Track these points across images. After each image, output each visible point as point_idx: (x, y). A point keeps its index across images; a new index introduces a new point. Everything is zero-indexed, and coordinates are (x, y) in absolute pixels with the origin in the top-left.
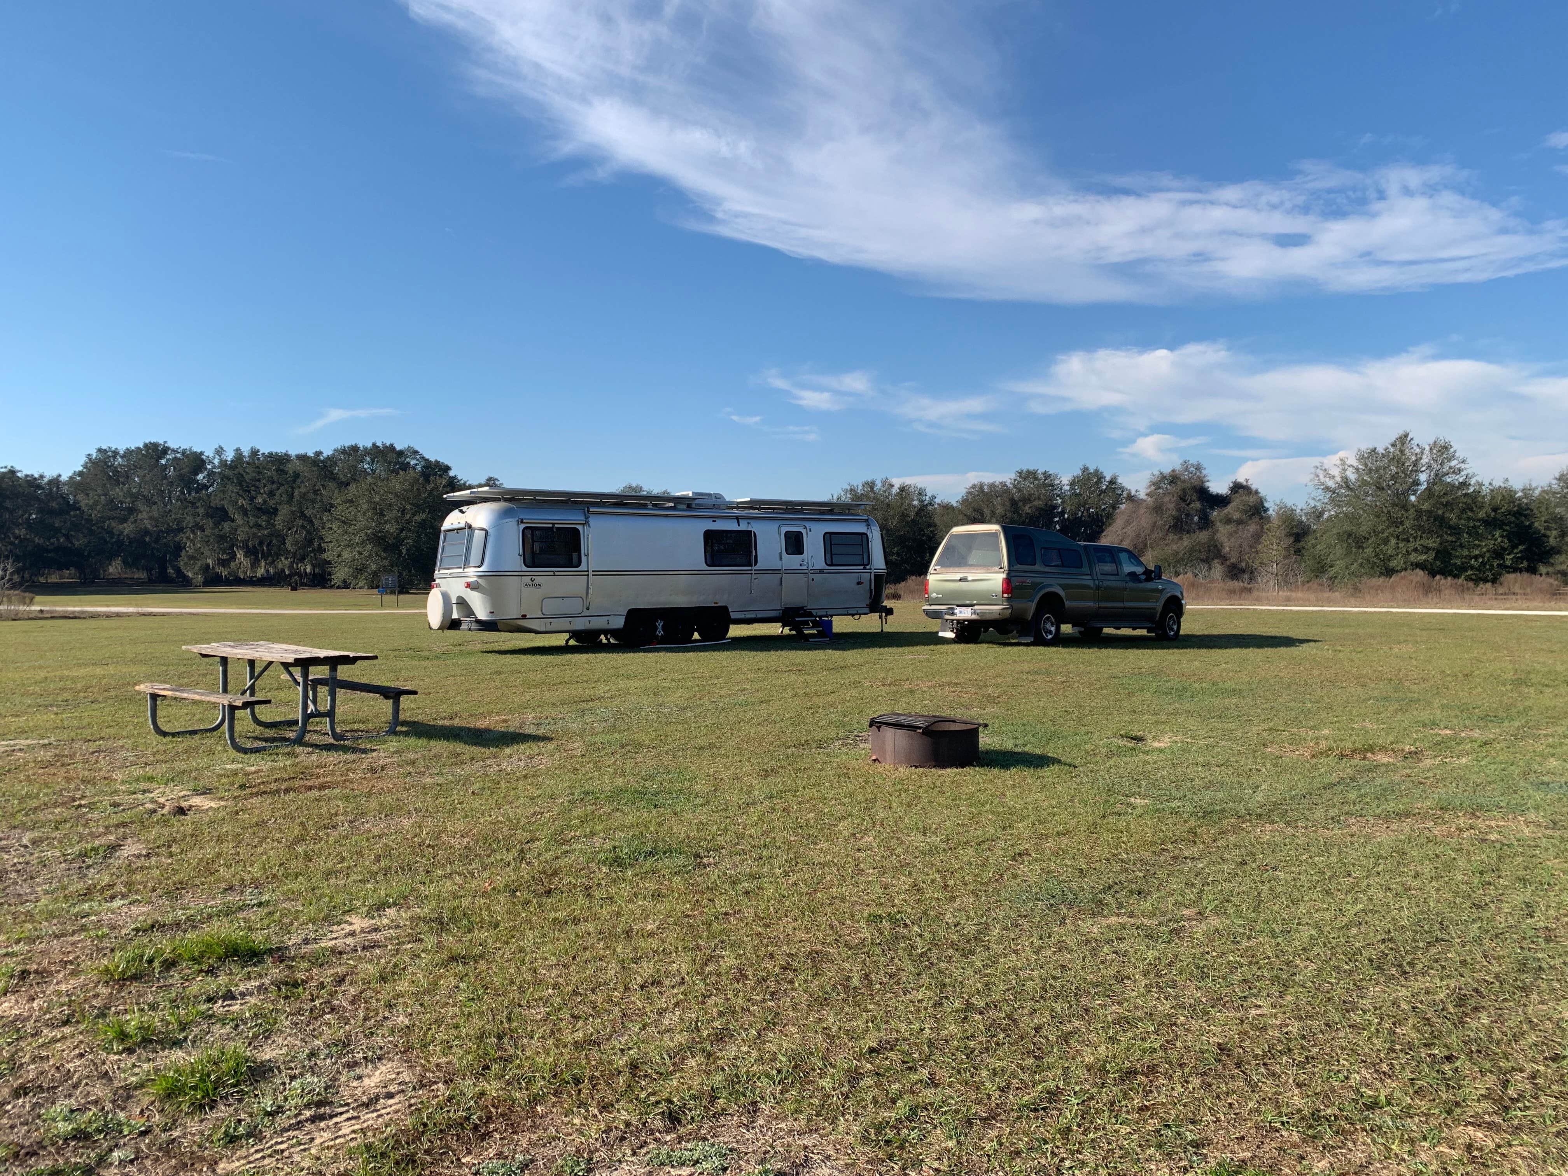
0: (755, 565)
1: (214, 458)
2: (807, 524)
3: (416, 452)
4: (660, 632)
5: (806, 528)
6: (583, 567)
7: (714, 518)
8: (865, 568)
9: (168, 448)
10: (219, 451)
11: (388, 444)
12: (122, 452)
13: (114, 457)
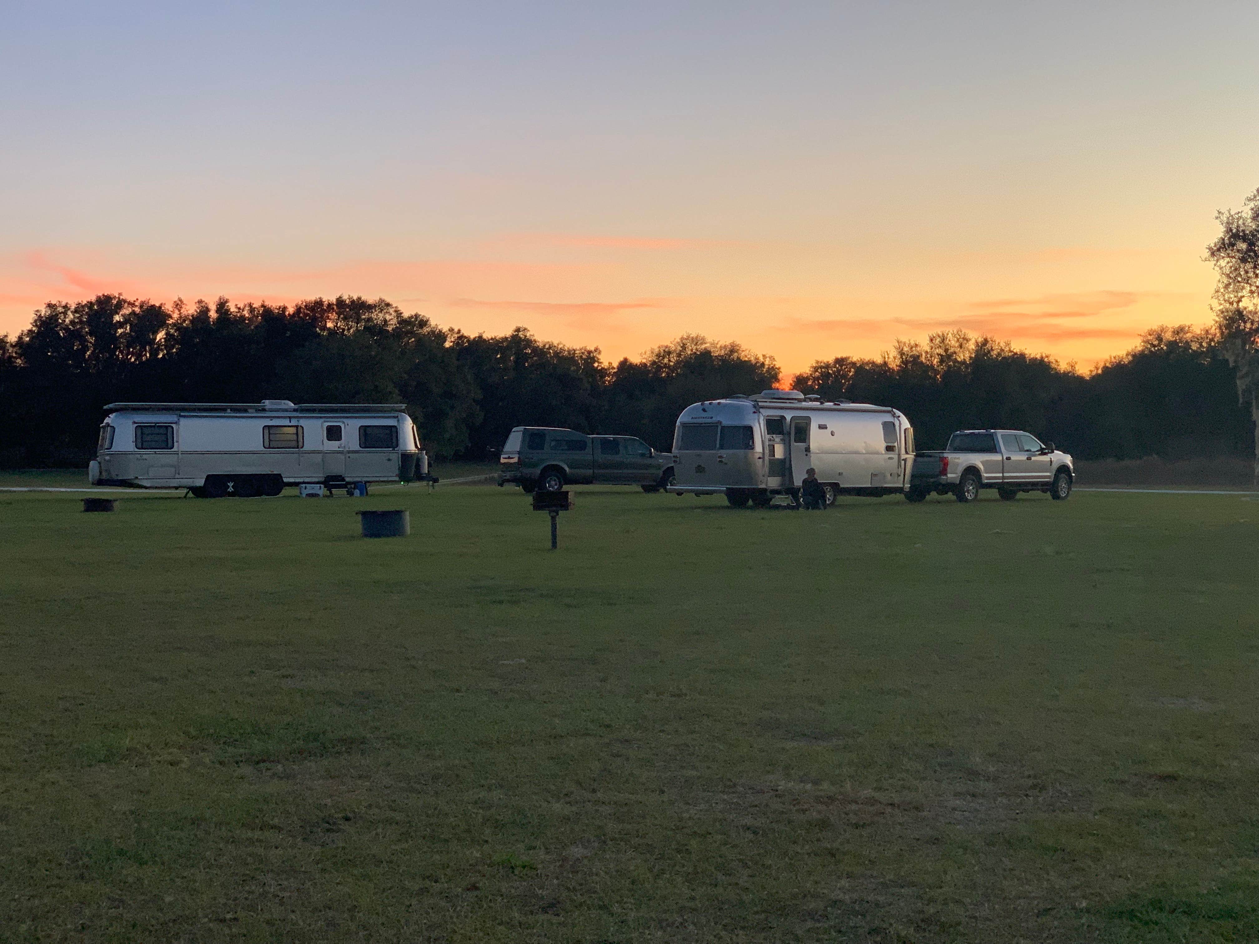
0: (302, 447)
1: (174, 313)
2: (345, 420)
3: (388, 305)
4: (231, 489)
5: (344, 423)
6: (175, 449)
7: (272, 418)
8: (394, 450)
9: (125, 301)
10: (178, 305)
11: (355, 298)
12: (73, 308)
13: (65, 313)
